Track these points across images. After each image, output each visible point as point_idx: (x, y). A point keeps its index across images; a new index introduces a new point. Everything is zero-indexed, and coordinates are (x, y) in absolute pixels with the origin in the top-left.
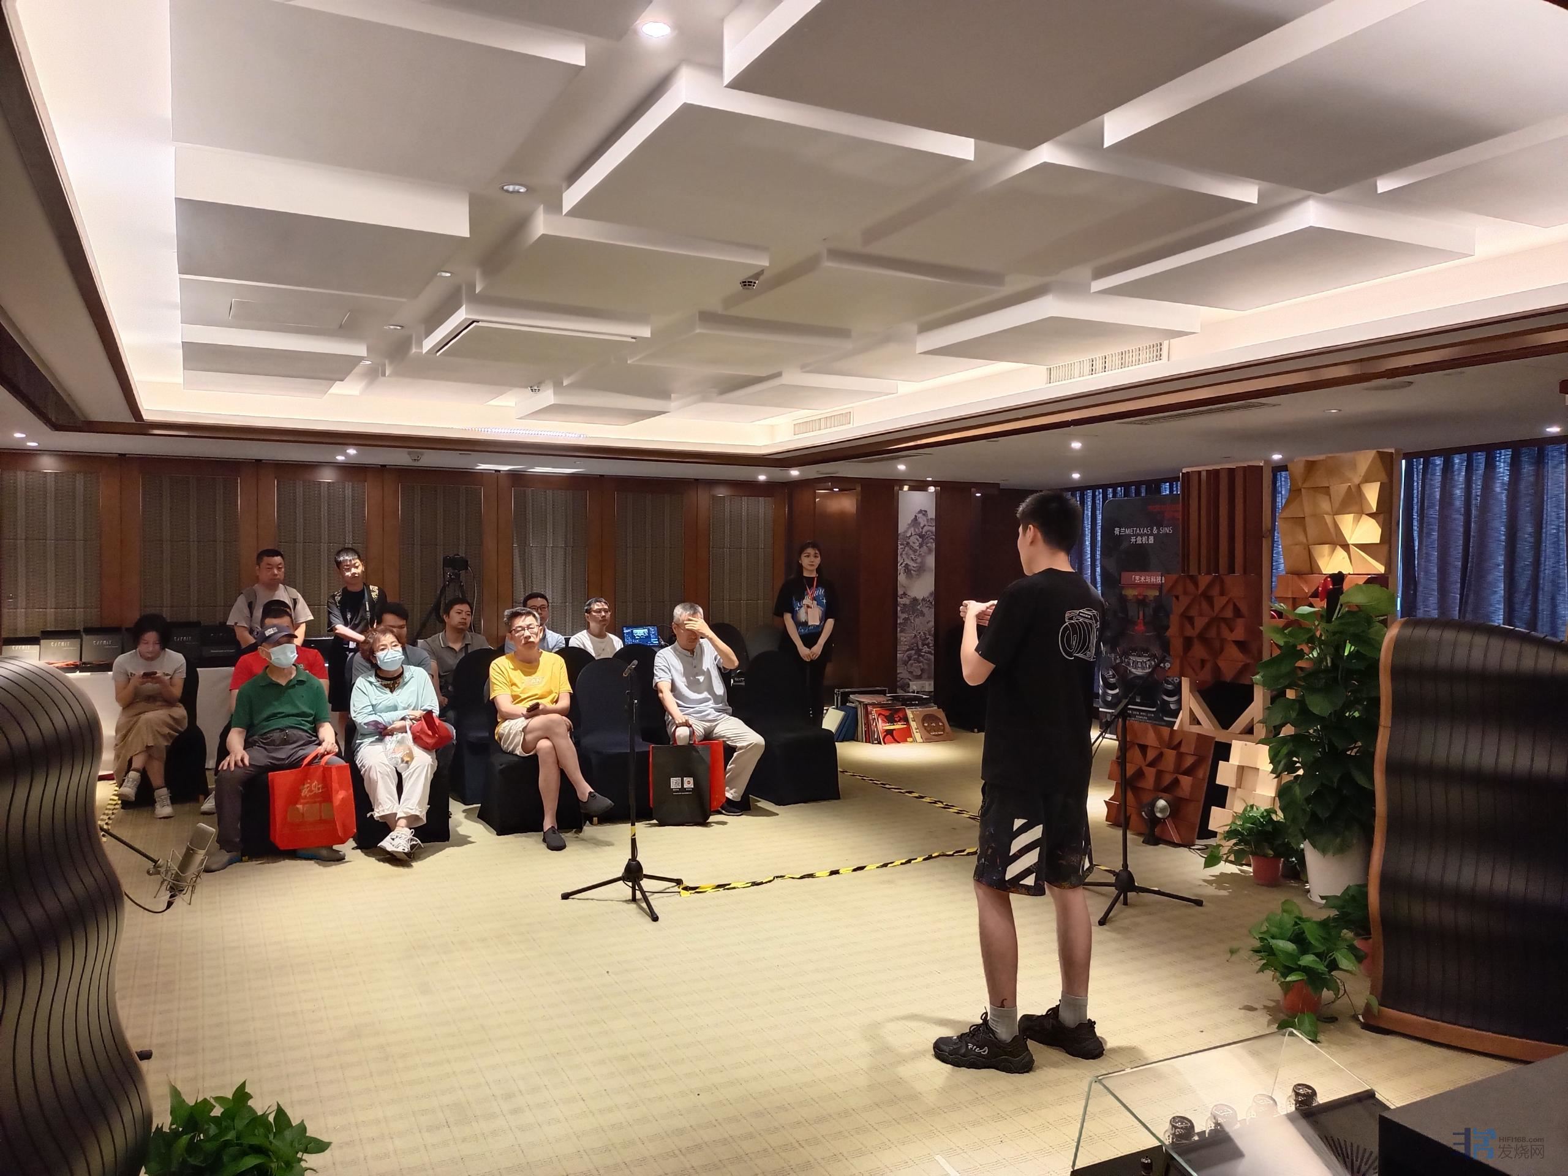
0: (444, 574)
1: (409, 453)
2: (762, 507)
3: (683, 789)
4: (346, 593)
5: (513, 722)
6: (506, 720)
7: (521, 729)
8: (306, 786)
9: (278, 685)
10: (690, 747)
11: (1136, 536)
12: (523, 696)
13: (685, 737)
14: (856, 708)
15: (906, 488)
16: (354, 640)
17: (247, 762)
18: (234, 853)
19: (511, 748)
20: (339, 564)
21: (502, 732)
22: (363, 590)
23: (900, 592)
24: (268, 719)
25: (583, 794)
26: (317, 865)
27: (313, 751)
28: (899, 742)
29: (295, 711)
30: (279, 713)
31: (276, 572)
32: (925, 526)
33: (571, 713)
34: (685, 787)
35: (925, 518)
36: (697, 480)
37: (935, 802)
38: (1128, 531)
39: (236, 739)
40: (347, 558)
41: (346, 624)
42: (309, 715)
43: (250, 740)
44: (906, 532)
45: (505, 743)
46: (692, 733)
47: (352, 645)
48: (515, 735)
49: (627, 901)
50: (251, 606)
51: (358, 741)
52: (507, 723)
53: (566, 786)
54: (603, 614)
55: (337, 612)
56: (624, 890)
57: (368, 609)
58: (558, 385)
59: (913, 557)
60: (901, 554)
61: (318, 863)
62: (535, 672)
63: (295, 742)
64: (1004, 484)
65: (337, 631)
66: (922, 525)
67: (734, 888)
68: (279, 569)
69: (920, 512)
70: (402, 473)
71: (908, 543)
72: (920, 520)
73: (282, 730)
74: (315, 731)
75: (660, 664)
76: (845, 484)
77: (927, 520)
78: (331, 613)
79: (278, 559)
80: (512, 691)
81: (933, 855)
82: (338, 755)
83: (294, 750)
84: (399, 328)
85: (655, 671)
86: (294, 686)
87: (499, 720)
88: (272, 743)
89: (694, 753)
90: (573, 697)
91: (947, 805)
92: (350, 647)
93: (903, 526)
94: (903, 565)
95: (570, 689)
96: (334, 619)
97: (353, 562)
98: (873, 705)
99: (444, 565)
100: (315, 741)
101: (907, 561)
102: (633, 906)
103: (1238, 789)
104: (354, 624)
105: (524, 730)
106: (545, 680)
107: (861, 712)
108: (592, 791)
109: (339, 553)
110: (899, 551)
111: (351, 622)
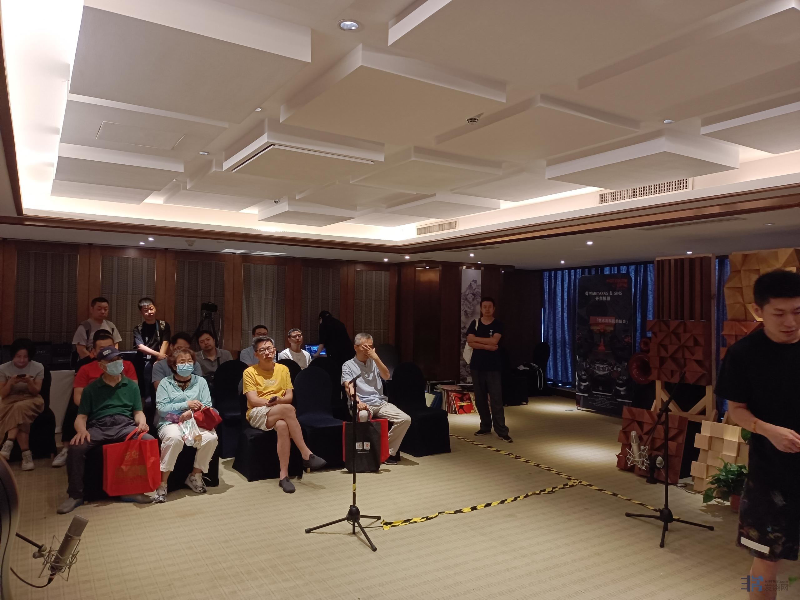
0: (202, 314)
1: (187, 241)
2: (384, 277)
3: (363, 450)
4: (145, 324)
5: (259, 408)
6: (254, 407)
7: (265, 413)
8: (128, 453)
9: (110, 387)
10: (368, 424)
11: (599, 296)
12: (265, 392)
13: (365, 417)
14: (441, 393)
15: (464, 267)
16: (150, 354)
17: (89, 439)
18: (78, 500)
19: (257, 425)
20: (140, 308)
21: (252, 415)
22: (155, 324)
23: (462, 326)
24: (103, 409)
25: (306, 455)
26: (135, 507)
27: (131, 430)
28: (467, 413)
29: (120, 404)
30: (111, 405)
31: (103, 311)
32: (475, 289)
33: (293, 402)
34: (365, 448)
35: (475, 284)
36: (348, 261)
37: (509, 454)
38: (594, 294)
39: (80, 422)
40: (146, 304)
41: (145, 345)
42: (129, 406)
43: (90, 422)
44: (465, 292)
45: (253, 422)
46: (369, 414)
47: (149, 357)
48: (261, 417)
49: (349, 534)
50: (88, 333)
51: (160, 423)
52: (254, 409)
53: (295, 451)
54: (298, 338)
55: (139, 336)
56: (348, 526)
57: (158, 335)
58: (292, 200)
59: (469, 306)
60: (463, 305)
61: (135, 505)
62: (271, 377)
63: (120, 424)
64: (517, 266)
65: (139, 348)
66: (474, 289)
67: (416, 522)
68: (105, 310)
69: (473, 281)
70: (179, 254)
71: (466, 299)
72: (473, 286)
73: (111, 416)
74: (133, 416)
75: (346, 371)
76: (433, 264)
77: (477, 285)
78: (136, 337)
79: (104, 304)
80: (257, 389)
81: (529, 494)
82: (149, 432)
83: (121, 429)
84: (206, 154)
85: (343, 375)
86: (120, 388)
87: (248, 407)
88: (105, 425)
89: (371, 427)
90: (294, 391)
91: (516, 456)
92: (147, 358)
93: (463, 290)
94: (464, 311)
95: (293, 387)
96: (137, 341)
97: (149, 307)
98: (452, 391)
99: (202, 309)
100: (132, 423)
101: (466, 309)
102: (354, 538)
103: (709, 451)
104: (150, 344)
105: (267, 414)
106: (277, 383)
107: (444, 395)
108: (312, 453)
109: (140, 301)
110: (462, 303)
111: (148, 343)
